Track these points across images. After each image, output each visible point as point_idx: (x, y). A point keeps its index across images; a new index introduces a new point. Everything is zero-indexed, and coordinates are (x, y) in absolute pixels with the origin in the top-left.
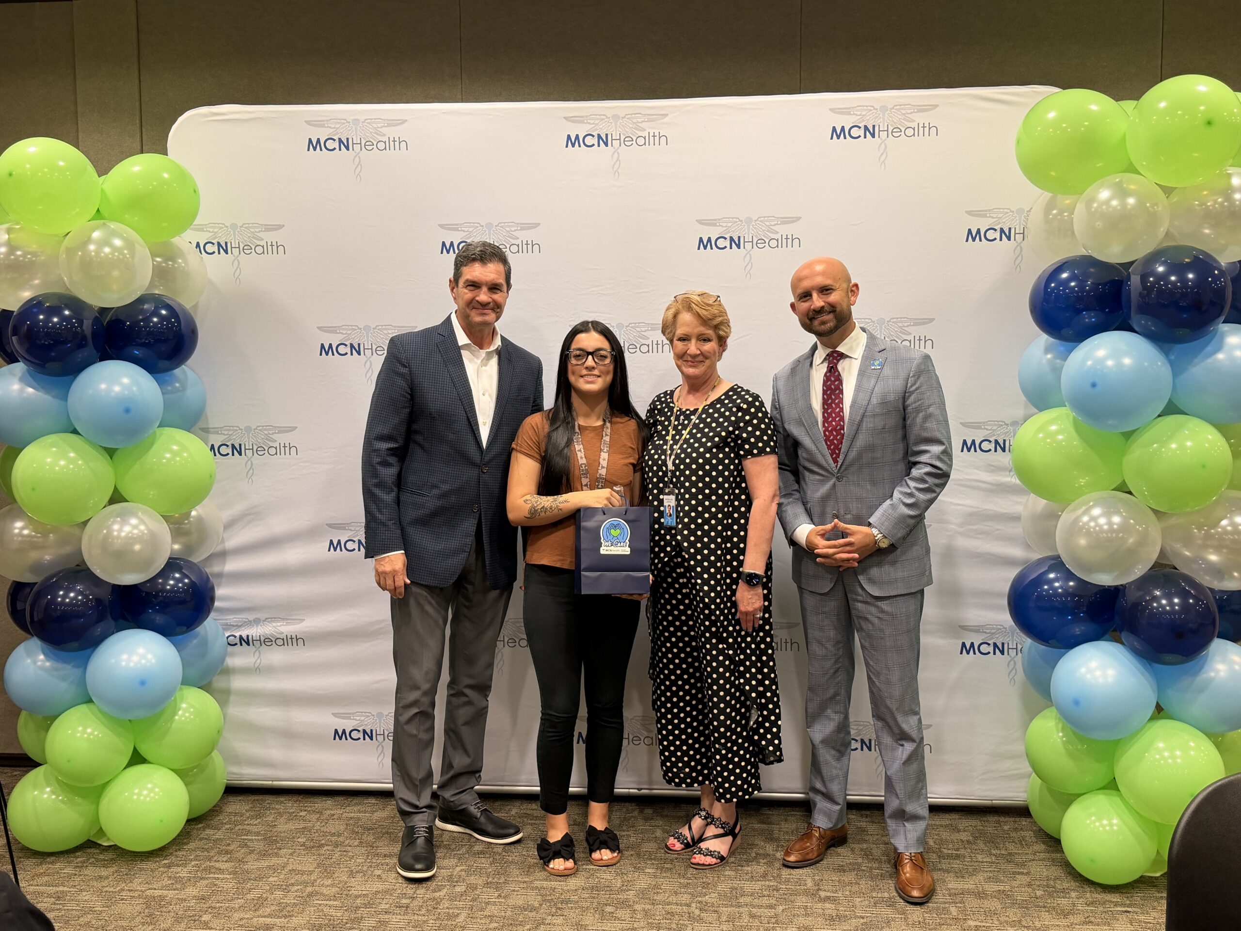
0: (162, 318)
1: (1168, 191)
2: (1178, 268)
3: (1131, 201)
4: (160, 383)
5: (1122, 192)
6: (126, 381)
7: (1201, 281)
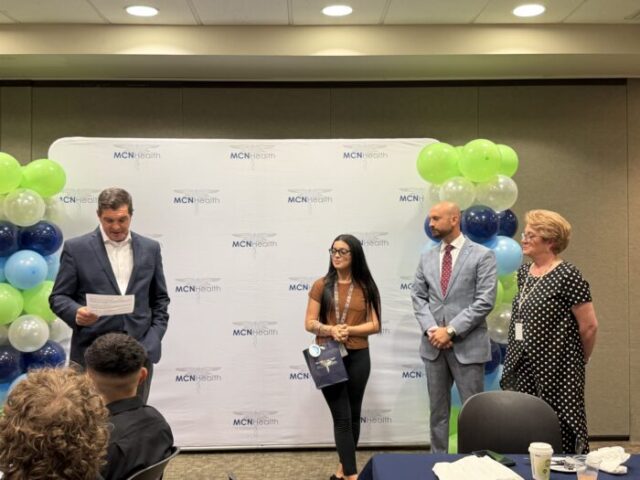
0: (48, 231)
1: (475, 184)
2: (479, 214)
3: (460, 188)
4: (46, 260)
5: (456, 183)
6: (32, 259)
7: (488, 219)
